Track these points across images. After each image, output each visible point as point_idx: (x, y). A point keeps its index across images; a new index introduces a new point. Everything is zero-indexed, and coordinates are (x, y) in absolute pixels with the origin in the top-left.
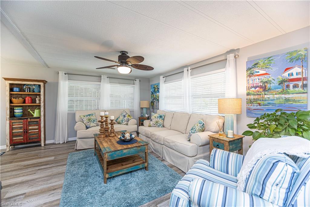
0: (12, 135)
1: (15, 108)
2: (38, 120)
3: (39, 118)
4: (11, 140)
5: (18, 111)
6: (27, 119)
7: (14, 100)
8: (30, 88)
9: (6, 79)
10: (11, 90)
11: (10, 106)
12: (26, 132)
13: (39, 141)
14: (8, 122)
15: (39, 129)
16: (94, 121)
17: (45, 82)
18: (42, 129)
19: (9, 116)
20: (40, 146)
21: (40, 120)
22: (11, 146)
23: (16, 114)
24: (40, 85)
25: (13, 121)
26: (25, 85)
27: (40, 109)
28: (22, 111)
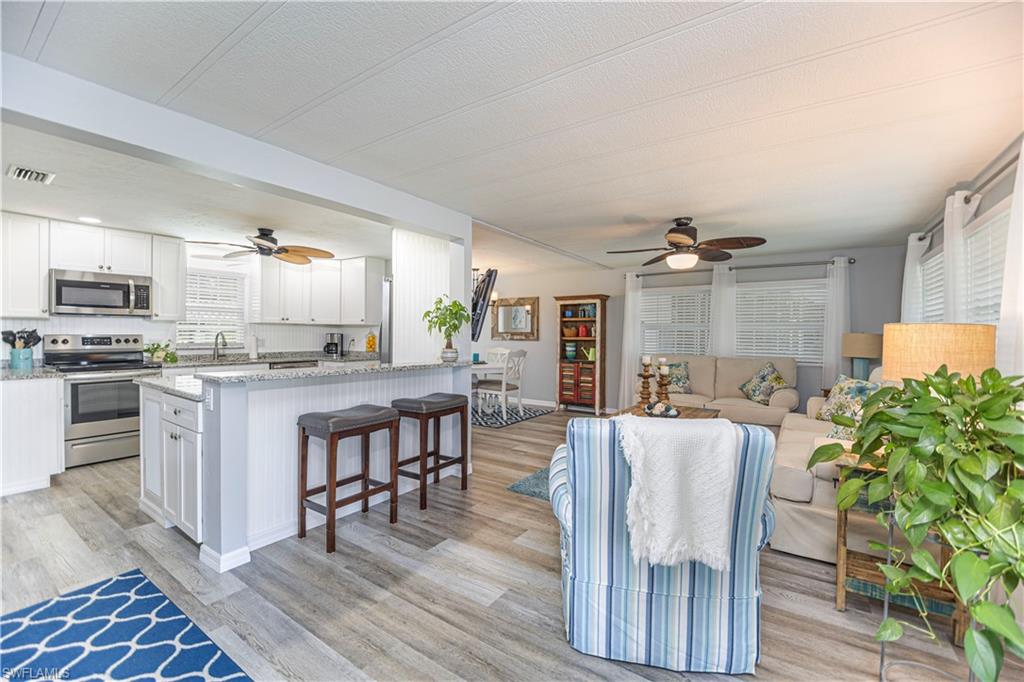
0: (562, 387)
1: (567, 344)
2: (591, 366)
3: (593, 363)
4: (561, 395)
5: (570, 349)
6: (578, 363)
7: (566, 331)
8: (584, 310)
9: (557, 299)
10: (563, 315)
11: (562, 340)
12: (577, 385)
13: (592, 406)
14: (558, 365)
15: (593, 382)
16: (679, 380)
17: (604, 299)
18: (598, 384)
19: (559, 357)
20: (594, 414)
21: (595, 367)
22: (561, 403)
23: (568, 354)
24: (595, 304)
25: (564, 365)
26: (579, 305)
27: (595, 347)
28: (574, 349)
